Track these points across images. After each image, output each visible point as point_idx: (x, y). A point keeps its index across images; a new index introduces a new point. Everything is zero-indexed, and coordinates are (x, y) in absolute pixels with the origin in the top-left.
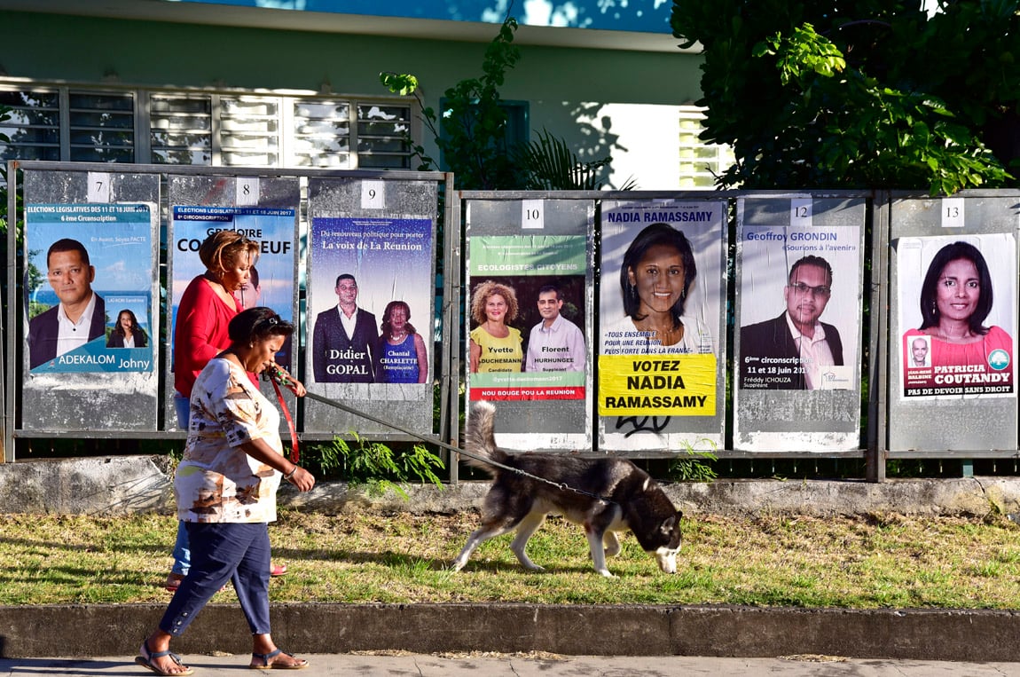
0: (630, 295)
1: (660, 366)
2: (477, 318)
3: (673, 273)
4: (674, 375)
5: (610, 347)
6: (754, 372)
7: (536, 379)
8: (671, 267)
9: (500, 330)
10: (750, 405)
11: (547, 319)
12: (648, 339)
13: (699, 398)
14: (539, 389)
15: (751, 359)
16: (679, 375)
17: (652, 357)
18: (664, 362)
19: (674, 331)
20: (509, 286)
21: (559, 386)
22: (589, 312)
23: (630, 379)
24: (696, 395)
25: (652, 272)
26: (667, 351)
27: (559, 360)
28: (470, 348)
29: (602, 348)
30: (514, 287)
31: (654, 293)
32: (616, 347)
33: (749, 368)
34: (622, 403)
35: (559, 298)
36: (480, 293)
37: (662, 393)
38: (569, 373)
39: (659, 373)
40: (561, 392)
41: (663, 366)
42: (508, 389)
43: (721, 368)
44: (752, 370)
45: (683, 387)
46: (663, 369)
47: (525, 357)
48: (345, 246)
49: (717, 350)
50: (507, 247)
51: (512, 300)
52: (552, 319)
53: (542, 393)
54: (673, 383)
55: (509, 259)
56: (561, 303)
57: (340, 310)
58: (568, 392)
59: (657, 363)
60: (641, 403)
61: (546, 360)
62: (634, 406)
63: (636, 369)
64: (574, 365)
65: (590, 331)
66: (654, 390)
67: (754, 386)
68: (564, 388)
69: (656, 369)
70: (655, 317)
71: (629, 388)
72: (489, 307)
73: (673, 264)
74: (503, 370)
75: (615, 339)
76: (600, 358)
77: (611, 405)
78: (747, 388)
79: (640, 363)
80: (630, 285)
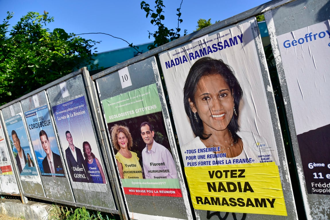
0: (194, 120)
1: (229, 174)
2: (116, 148)
3: (223, 96)
4: (243, 181)
5: (190, 161)
6: (321, 177)
7: (152, 183)
8: (220, 91)
9: (127, 153)
10: (324, 210)
11: (148, 144)
12: (215, 153)
13: (268, 200)
14: (156, 190)
15: (315, 165)
16: (247, 181)
17: (222, 167)
18: (232, 171)
19: (235, 145)
20: (125, 126)
21: (165, 188)
22: (171, 137)
23: (209, 184)
24: (265, 198)
25: (206, 99)
26: (232, 162)
27: (161, 171)
28: (117, 165)
29: (185, 162)
30: (128, 126)
31: (211, 116)
32: (194, 161)
33: (315, 174)
34: (206, 201)
35: (151, 129)
36: (114, 132)
37: (236, 195)
38: (169, 179)
39: (230, 179)
40: (167, 192)
41: (232, 174)
42: (140, 189)
43: (284, 173)
44: (318, 176)
45: (252, 191)
46: (232, 177)
47: (143, 169)
48: (63, 118)
49: (277, 158)
50: (118, 102)
51: (128, 134)
52: (151, 144)
53: (157, 192)
54: (243, 187)
55: (121, 109)
56: (153, 133)
57: (70, 148)
58: (171, 192)
59: (226, 172)
60: (221, 203)
61: (154, 171)
62: (216, 204)
63: (212, 177)
64: (170, 174)
65: (175, 150)
66: (228, 193)
67: (324, 191)
68: (169, 190)
69: (226, 177)
70: (217, 135)
71: (210, 191)
72: (119, 141)
73: (221, 89)
74: (135, 178)
75: (192, 155)
76: (185, 169)
77: (200, 202)
78: (316, 193)
79: (213, 172)
80: (193, 113)
